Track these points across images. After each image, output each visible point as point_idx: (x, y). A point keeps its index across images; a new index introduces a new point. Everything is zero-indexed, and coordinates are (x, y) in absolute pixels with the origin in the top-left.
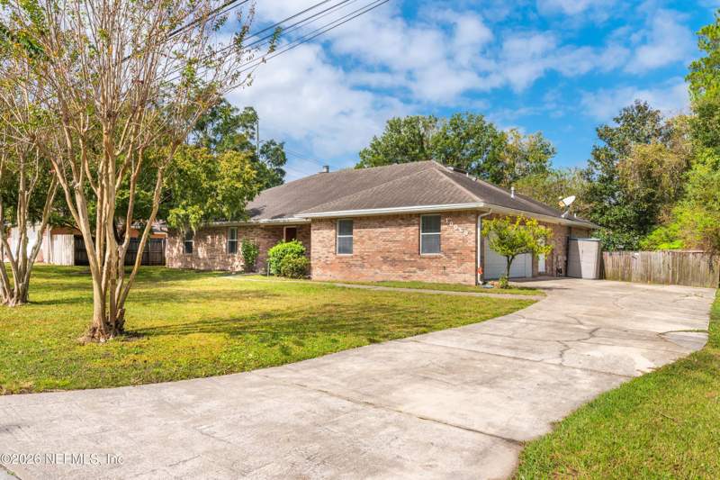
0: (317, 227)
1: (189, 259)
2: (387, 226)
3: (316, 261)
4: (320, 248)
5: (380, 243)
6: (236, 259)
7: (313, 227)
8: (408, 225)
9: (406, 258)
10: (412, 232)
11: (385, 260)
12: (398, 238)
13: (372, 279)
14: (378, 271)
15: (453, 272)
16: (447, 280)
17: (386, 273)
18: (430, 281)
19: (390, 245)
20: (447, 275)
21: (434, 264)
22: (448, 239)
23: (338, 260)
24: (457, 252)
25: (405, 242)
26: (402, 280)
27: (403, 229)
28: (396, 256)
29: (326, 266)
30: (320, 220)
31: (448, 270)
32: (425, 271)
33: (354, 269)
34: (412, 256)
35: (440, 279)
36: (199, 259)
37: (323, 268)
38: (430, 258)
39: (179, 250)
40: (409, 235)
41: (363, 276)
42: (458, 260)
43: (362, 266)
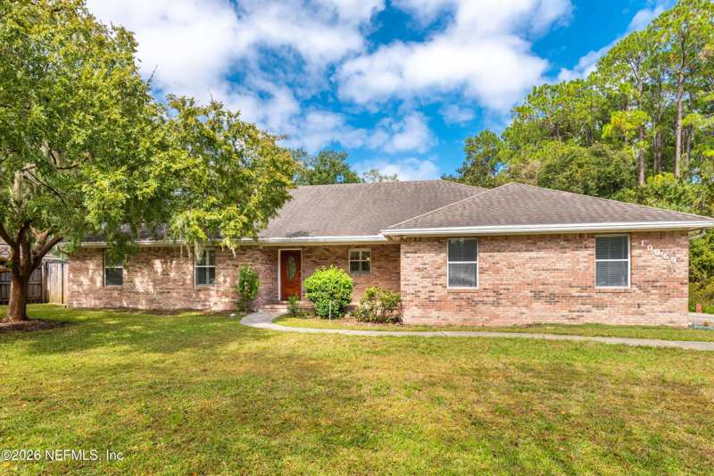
0: (412, 249)
1: (116, 294)
2: (539, 249)
3: (408, 298)
4: (419, 279)
5: (528, 271)
6: (213, 293)
7: (404, 248)
8: (577, 249)
9: (574, 292)
10: (585, 259)
11: (537, 295)
12: (559, 266)
13: (514, 322)
14: (524, 310)
15: (653, 311)
16: (642, 321)
17: (540, 312)
18: (614, 322)
19: (545, 275)
20: (643, 314)
21: (621, 300)
22: (644, 268)
23: (451, 297)
24: (658, 284)
25: (573, 272)
26: (566, 322)
27: (569, 254)
28: (557, 290)
29: (430, 303)
30: (418, 240)
31: (643, 309)
32: (606, 310)
33: (481, 307)
34: (584, 289)
35: (632, 320)
36: (137, 293)
37: (422, 306)
38: (614, 293)
39: (92, 280)
40: (578, 262)
41: (497, 316)
42: (660, 296)
43: (497, 304)
